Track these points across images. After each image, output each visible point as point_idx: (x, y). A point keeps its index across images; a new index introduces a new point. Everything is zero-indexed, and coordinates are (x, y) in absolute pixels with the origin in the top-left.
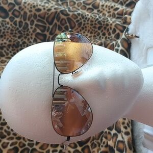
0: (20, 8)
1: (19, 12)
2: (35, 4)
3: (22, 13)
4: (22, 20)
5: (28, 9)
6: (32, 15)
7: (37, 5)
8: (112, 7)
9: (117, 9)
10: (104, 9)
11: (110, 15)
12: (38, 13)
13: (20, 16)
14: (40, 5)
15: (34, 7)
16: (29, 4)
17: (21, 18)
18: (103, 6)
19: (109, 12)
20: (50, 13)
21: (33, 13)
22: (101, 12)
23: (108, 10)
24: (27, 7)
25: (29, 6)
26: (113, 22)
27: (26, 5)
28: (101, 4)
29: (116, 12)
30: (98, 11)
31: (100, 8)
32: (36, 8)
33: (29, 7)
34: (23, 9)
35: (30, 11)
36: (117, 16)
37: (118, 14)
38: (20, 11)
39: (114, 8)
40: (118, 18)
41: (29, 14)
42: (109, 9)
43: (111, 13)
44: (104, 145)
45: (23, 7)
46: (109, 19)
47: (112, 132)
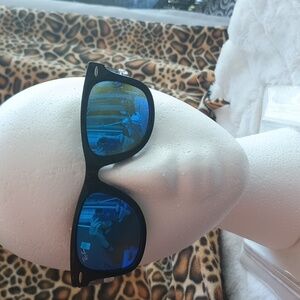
0: (8, 71)
1: (7, 80)
2: (37, 65)
3: (12, 80)
5: (23, 73)
7: (40, 67)
8: (179, 72)
9: (188, 75)
10: (163, 76)
11: (176, 86)
13: (8, 87)
14: (46, 67)
15: (35, 69)
16: (24, 65)
17: (9, 90)
18: (161, 70)
19: (173, 81)
22: (159, 81)
23: (172, 78)
24: (22, 69)
25: (26, 68)
26: (181, 97)
27: (20, 66)
28: (158, 67)
29: (186, 81)
30: (154, 79)
31: (157, 74)
32: (39, 71)
33: (25, 70)
34: (13, 74)
35: (27, 77)
36: (187, 87)
37: (189, 84)
38: (7, 76)
39: (183, 73)
40: (189, 90)
42: (174, 75)
43: (178, 83)
45: (13, 69)
46: (173, 91)
47: (185, 286)
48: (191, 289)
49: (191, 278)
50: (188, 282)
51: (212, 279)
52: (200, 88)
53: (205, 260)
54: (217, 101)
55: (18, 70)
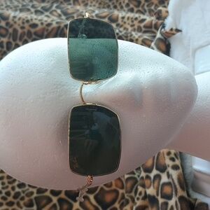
0: (7, 24)
1: (7, 30)
2: (29, 17)
3: (11, 30)
4: (11, 40)
5: (19, 25)
6: (24, 33)
7: (32, 20)
8: (136, 19)
9: (143, 20)
10: (125, 23)
11: (135, 29)
12: (33, 30)
13: (8, 36)
14: (36, 19)
15: (28, 21)
16: (20, 19)
17: (9, 38)
18: (123, 18)
19: (132, 26)
20: (50, 28)
21: (26, 30)
22: (121, 26)
23: (131, 23)
24: (18, 22)
25: (21, 21)
26: (139, 37)
27: (16, 20)
28: (120, 16)
29: (142, 25)
30: (118, 25)
31: (120, 21)
32: (31, 23)
34: (12, 26)
35: (23, 28)
36: (143, 29)
37: (145, 27)
38: (8, 28)
39: (139, 19)
40: (145, 32)
41: (20, 31)
42: (132, 21)
43: (136, 27)
44: (141, 197)
45: (12, 22)
46: (133, 33)
47: (152, 175)
48: (158, 177)
49: (157, 169)
50: (155, 172)
51: (175, 167)
52: (154, 30)
53: (169, 153)
54: (172, 30)
55: (15, 22)
